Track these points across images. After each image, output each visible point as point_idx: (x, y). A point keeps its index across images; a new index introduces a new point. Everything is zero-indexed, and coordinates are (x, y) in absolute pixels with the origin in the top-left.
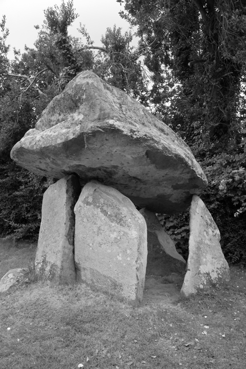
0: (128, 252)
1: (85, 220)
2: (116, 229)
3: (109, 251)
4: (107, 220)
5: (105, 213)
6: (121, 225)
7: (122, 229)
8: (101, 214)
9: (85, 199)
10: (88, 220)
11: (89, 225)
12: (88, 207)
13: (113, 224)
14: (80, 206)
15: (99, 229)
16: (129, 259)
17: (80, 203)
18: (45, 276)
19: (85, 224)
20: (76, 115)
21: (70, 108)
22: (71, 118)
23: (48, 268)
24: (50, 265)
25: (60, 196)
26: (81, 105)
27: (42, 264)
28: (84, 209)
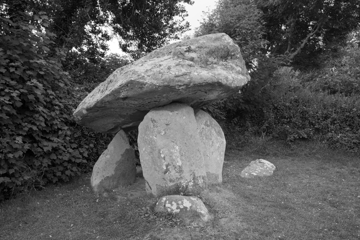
1: (204, 138)
2: (219, 141)
3: (215, 156)
4: (217, 135)
5: (215, 130)
7: (222, 140)
8: (214, 132)
9: (205, 123)
10: (206, 138)
11: (207, 141)
12: (208, 128)
13: (219, 138)
14: (203, 128)
15: (213, 142)
17: (203, 126)
18: (201, 188)
19: (204, 141)
20: (234, 66)
21: (221, 57)
22: (230, 67)
23: (200, 181)
24: (201, 178)
25: (190, 122)
26: (231, 58)
27: (193, 181)
28: (205, 130)
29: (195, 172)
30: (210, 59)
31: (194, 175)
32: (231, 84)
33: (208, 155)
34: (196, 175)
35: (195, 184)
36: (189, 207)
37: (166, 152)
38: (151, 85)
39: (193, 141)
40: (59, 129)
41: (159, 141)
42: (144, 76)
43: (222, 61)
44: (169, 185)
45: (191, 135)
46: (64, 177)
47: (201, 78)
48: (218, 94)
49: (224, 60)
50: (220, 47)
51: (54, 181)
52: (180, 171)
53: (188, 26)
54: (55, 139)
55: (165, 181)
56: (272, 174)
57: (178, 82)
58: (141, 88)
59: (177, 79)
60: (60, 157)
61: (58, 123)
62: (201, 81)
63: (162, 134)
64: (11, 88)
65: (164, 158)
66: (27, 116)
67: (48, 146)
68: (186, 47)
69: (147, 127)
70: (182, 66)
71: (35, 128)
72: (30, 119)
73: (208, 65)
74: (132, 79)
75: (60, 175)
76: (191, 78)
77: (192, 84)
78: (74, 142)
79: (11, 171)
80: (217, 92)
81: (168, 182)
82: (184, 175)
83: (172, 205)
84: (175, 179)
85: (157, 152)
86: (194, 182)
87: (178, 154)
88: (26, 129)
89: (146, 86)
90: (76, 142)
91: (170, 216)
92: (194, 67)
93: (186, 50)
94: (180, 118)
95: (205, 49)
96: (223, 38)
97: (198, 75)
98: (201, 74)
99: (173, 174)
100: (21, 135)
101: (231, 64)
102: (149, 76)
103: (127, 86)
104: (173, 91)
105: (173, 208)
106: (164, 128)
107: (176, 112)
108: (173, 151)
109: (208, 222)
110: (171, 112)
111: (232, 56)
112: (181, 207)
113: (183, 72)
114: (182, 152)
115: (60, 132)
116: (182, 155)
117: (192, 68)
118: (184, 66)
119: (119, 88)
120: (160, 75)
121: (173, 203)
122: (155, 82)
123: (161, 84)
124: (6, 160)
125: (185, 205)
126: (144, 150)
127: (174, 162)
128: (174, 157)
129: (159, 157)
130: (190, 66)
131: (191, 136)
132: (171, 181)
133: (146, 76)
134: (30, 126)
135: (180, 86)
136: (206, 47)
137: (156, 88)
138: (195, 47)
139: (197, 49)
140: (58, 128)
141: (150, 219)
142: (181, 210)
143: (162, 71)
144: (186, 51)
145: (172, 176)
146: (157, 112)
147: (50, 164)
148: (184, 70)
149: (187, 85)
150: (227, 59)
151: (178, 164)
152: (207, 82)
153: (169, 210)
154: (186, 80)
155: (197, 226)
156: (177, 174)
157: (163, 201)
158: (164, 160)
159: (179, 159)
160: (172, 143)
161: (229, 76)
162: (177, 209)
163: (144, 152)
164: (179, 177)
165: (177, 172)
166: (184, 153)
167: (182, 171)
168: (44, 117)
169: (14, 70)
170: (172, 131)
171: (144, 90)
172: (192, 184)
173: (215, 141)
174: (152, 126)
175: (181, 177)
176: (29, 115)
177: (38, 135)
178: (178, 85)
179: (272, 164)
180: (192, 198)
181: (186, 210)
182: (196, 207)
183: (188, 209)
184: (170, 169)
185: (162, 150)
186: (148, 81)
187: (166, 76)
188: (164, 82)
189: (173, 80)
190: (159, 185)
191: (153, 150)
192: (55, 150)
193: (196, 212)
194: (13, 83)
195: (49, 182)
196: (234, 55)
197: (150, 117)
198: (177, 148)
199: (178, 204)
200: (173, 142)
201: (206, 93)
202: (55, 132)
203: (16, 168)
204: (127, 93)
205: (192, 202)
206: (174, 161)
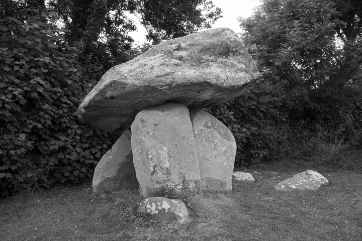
0: (231, 158)
1: (204, 140)
2: (226, 144)
3: (220, 161)
4: (222, 138)
5: (219, 132)
6: (229, 140)
7: (230, 143)
8: (218, 134)
9: (205, 124)
10: (206, 140)
11: (207, 144)
12: (209, 130)
13: (225, 141)
14: (201, 130)
15: (216, 145)
16: (231, 163)
17: (201, 127)
18: (192, 192)
19: (204, 143)
20: (236, 63)
21: (220, 54)
22: (230, 64)
23: (192, 186)
24: (193, 182)
25: (183, 123)
26: (233, 54)
27: (182, 184)
28: (205, 132)
29: (185, 175)
30: (204, 57)
31: (184, 178)
32: (223, 83)
33: (209, 159)
34: (187, 179)
35: (185, 188)
36: (167, 209)
37: (154, 153)
38: (132, 85)
39: (186, 143)
40: (68, 128)
41: (148, 142)
42: (126, 77)
43: (222, 58)
44: (156, 187)
45: (184, 136)
46: (72, 178)
47: (185, 78)
48: (211, 94)
49: (225, 57)
50: (216, 43)
51: (63, 182)
52: (168, 173)
53: (219, 13)
54: (63, 138)
55: (152, 183)
56: (317, 188)
57: (159, 82)
58: (124, 88)
59: (158, 79)
60: (68, 157)
61: (67, 121)
62: (184, 81)
63: (151, 135)
64: (14, 86)
65: (152, 159)
66: (34, 114)
67: (55, 145)
68: (176, 45)
69: (138, 126)
70: (167, 66)
71: (39, 126)
72: (35, 116)
73: (202, 63)
74: (115, 79)
75: (68, 175)
76: (174, 78)
77: (174, 84)
78: (86, 142)
79: (14, 168)
80: (210, 92)
81: (155, 184)
82: (171, 177)
83: (152, 206)
84: (162, 181)
85: (145, 152)
86: (183, 186)
87: (166, 156)
88: (31, 127)
89: (128, 86)
90: (88, 142)
91: (148, 216)
92: (181, 66)
93: (175, 48)
94: (171, 118)
95: (198, 47)
96: (223, 34)
97: (182, 74)
98: (186, 73)
99: (160, 175)
100: (25, 132)
101: (232, 61)
102: (131, 76)
103: (111, 86)
104: (156, 92)
105: (152, 209)
106: (152, 129)
107: (167, 112)
108: (161, 152)
109: (183, 225)
110: (162, 112)
111: (233, 52)
112: (160, 208)
113: (166, 72)
114: (171, 154)
115: (69, 131)
116: (171, 157)
117: (178, 67)
118: (170, 65)
119: (104, 88)
120: (142, 75)
121: (153, 204)
122: (136, 82)
123: (142, 85)
124: (9, 156)
125: (163, 207)
126: (136, 150)
127: (161, 164)
128: (162, 159)
129: (148, 158)
130: (177, 65)
131: (184, 138)
132: (158, 183)
133: (128, 76)
134: (34, 124)
135: (162, 86)
136: (199, 45)
137: (137, 88)
138: (186, 45)
139: (188, 47)
140: (67, 126)
141: (130, 219)
142: (160, 211)
143: (144, 71)
144: (175, 50)
145: (159, 178)
146: (148, 112)
147: (57, 163)
148: (168, 70)
149: (170, 85)
150: (229, 55)
151: (165, 165)
152: (191, 82)
153: (149, 211)
154: (168, 80)
155: (171, 227)
156: (164, 176)
157: (145, 202)
158: (152, 161)
159: (166, 161)
160: (160, 144)
161: (221, 75)
162: (156, 210)
163: (136, 152)
164: (166, 179)
165: (164, 174)
166: (173, 155)
167: (169, 173)
168: (50, 115)
169: (18, 69)
170: (160, 132)
171: (127, 90)
172: (181, 187)
173: (219, 144)
174: (141, 126)
175: (168, 180)
176: (35, 112)
177: (45, 133)
178: (159, 85)
179: (323, 177)
180: (173, 201)
181: (164, 212)
182: (175, 209)
183: (166, 211)
184: (157, 171)
185: (150, 151)
186: (130, 81)
187: (147, 77)
188: (145, 82)
189: (154, 81)
190: (148, 187)
191: (143, 150)
192: (63, 149)
193: (174, 214)
194: (17, 81)
195: (58, 183)
196: (236, 51)
197: (140, 117)
198: (166, 149)
199: (157, 205)
200: (162, 143)
201: (199, 92)
202: (64, 131)
203: (19, 165)
204: (112, 93)
205: (172, 204)
206: (162, 162)
